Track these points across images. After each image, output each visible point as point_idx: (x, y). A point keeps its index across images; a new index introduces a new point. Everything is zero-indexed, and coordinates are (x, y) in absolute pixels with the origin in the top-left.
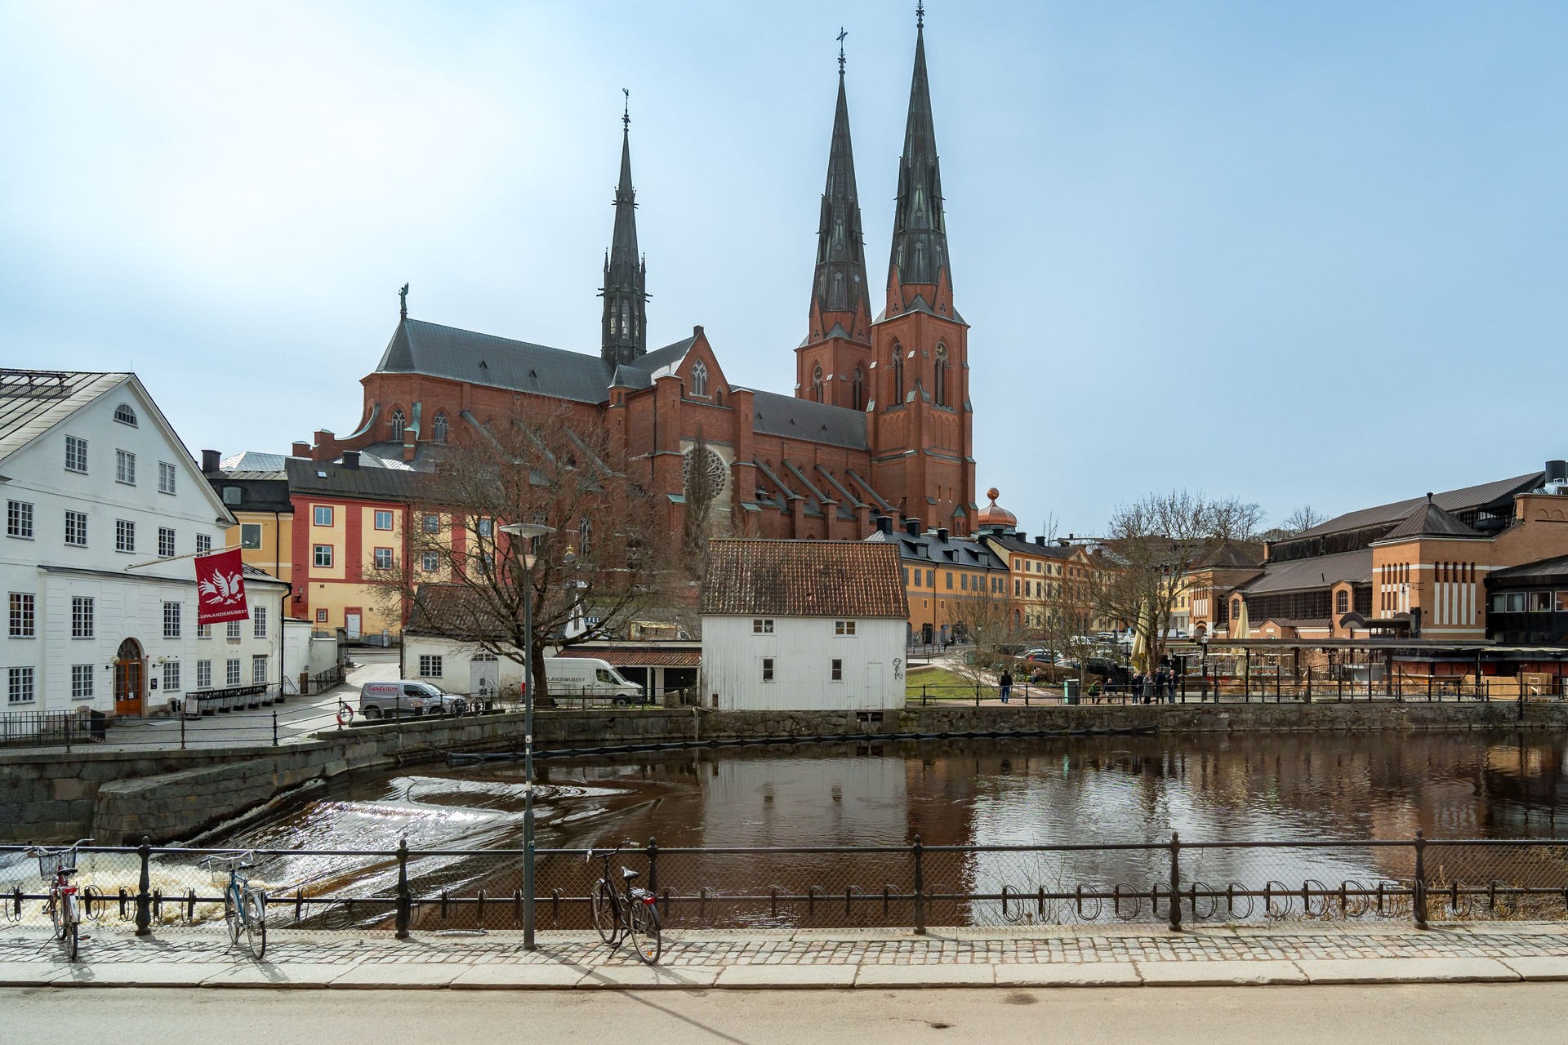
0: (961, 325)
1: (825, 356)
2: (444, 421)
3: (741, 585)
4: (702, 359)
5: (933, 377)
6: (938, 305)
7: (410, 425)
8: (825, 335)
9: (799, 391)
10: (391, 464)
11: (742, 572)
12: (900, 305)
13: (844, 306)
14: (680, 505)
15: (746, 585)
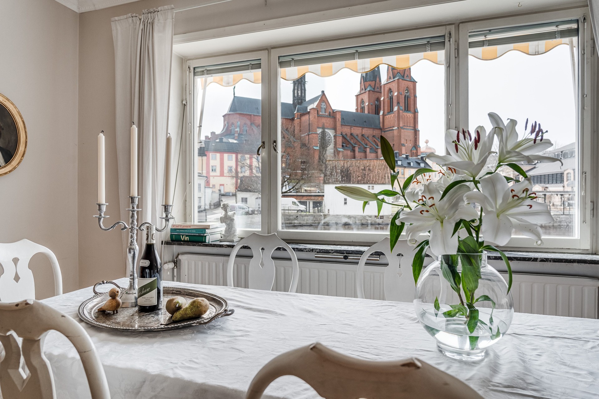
0: (414, 82)
1: (366, 97)
2: (246, 127)
3: (337, 174)
4: (324, 101)
5: (404, 101)
6: (406, 75)
7: (236, 128)
8: (365, 90)
9: (357, 109)
10: (231, 141)
11: (337, 170)
12: (392, 77)
13: (372, 79)
14: (317, 150)
15: (338, 174)
